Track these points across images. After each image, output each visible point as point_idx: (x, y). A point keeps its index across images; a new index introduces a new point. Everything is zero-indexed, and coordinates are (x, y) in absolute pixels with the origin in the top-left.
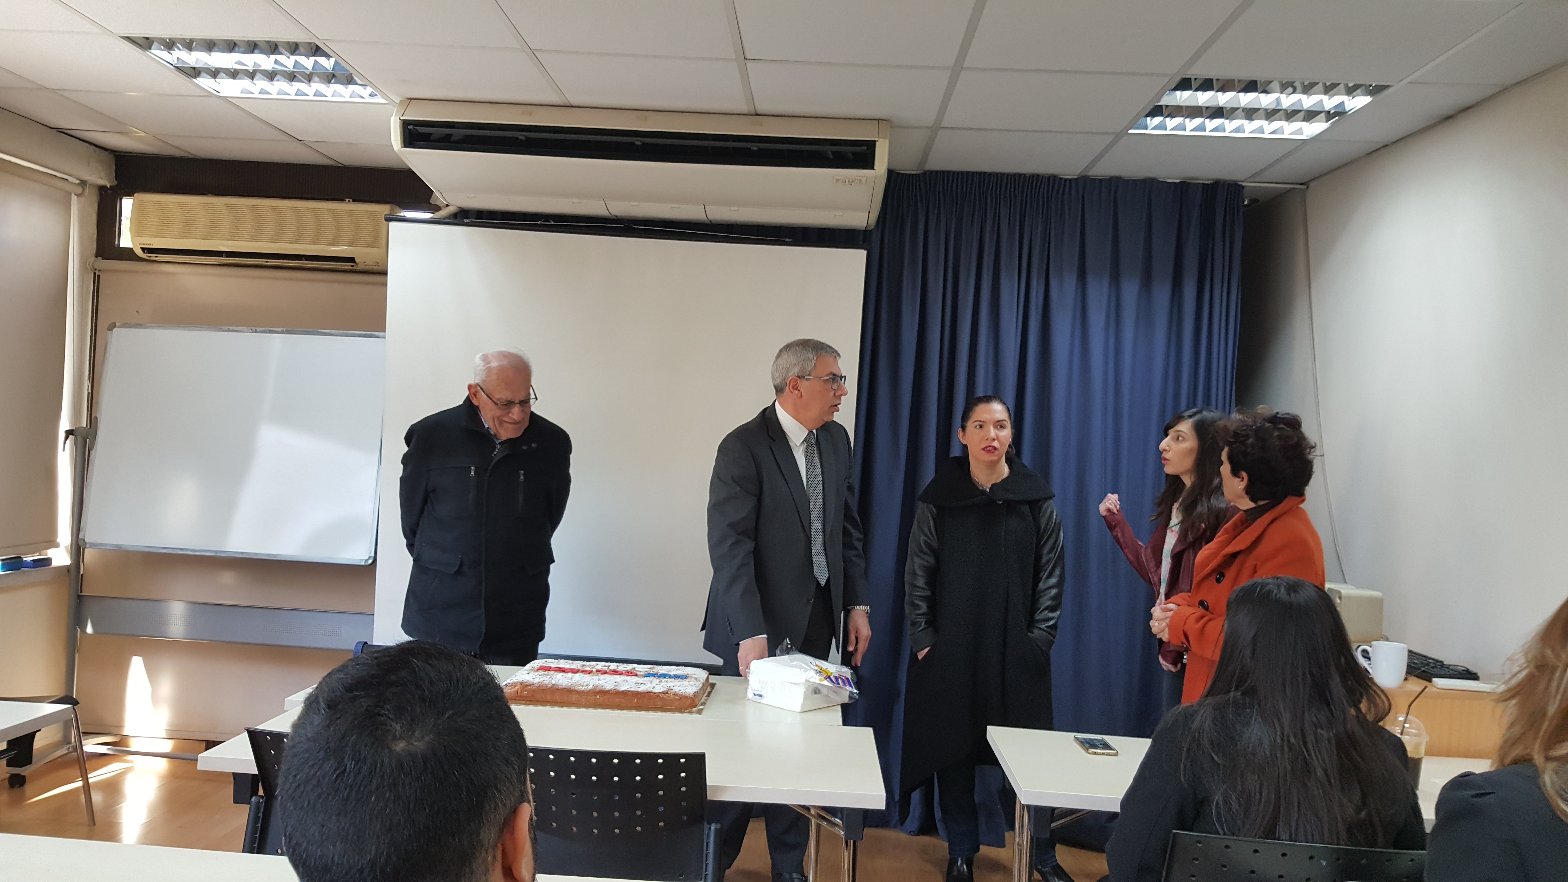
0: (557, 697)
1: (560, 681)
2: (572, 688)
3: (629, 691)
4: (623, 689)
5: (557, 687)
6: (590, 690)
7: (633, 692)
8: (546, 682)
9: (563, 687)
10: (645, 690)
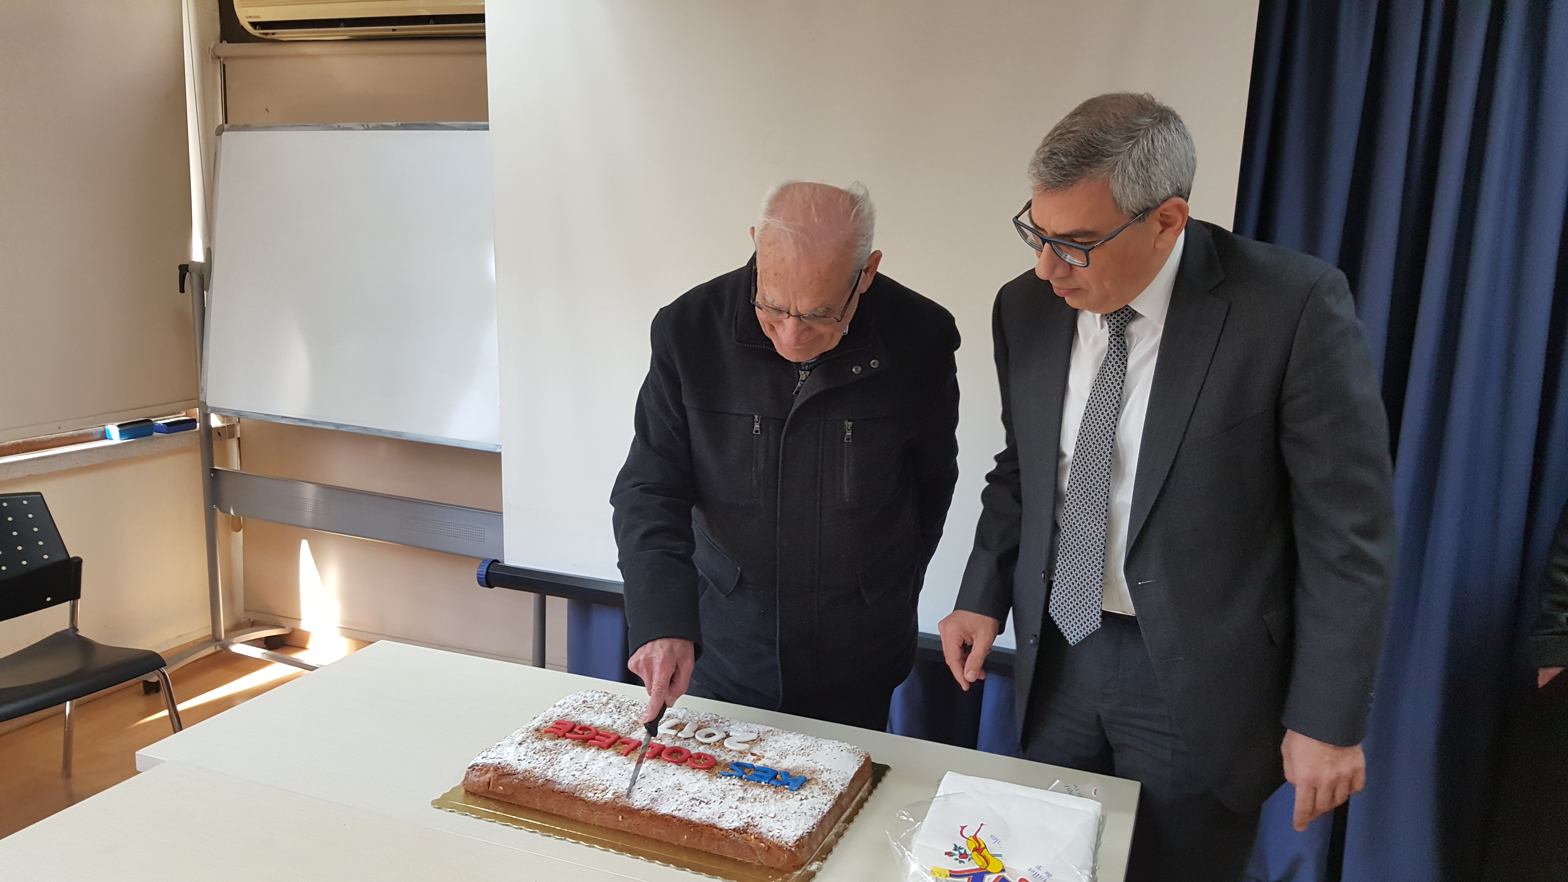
0: (552, 805)
1: (562, 774)
2: (577, 794)
3: (674, 817)
4: (665, 808)
5: (551, 787)
6: (606, 803)
7: (680, 820)
8: (538, 772)
9: (562, 788)
10: (704, 818)
